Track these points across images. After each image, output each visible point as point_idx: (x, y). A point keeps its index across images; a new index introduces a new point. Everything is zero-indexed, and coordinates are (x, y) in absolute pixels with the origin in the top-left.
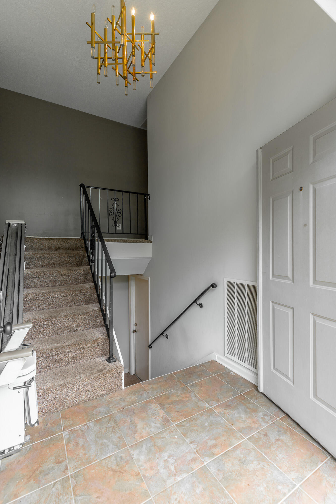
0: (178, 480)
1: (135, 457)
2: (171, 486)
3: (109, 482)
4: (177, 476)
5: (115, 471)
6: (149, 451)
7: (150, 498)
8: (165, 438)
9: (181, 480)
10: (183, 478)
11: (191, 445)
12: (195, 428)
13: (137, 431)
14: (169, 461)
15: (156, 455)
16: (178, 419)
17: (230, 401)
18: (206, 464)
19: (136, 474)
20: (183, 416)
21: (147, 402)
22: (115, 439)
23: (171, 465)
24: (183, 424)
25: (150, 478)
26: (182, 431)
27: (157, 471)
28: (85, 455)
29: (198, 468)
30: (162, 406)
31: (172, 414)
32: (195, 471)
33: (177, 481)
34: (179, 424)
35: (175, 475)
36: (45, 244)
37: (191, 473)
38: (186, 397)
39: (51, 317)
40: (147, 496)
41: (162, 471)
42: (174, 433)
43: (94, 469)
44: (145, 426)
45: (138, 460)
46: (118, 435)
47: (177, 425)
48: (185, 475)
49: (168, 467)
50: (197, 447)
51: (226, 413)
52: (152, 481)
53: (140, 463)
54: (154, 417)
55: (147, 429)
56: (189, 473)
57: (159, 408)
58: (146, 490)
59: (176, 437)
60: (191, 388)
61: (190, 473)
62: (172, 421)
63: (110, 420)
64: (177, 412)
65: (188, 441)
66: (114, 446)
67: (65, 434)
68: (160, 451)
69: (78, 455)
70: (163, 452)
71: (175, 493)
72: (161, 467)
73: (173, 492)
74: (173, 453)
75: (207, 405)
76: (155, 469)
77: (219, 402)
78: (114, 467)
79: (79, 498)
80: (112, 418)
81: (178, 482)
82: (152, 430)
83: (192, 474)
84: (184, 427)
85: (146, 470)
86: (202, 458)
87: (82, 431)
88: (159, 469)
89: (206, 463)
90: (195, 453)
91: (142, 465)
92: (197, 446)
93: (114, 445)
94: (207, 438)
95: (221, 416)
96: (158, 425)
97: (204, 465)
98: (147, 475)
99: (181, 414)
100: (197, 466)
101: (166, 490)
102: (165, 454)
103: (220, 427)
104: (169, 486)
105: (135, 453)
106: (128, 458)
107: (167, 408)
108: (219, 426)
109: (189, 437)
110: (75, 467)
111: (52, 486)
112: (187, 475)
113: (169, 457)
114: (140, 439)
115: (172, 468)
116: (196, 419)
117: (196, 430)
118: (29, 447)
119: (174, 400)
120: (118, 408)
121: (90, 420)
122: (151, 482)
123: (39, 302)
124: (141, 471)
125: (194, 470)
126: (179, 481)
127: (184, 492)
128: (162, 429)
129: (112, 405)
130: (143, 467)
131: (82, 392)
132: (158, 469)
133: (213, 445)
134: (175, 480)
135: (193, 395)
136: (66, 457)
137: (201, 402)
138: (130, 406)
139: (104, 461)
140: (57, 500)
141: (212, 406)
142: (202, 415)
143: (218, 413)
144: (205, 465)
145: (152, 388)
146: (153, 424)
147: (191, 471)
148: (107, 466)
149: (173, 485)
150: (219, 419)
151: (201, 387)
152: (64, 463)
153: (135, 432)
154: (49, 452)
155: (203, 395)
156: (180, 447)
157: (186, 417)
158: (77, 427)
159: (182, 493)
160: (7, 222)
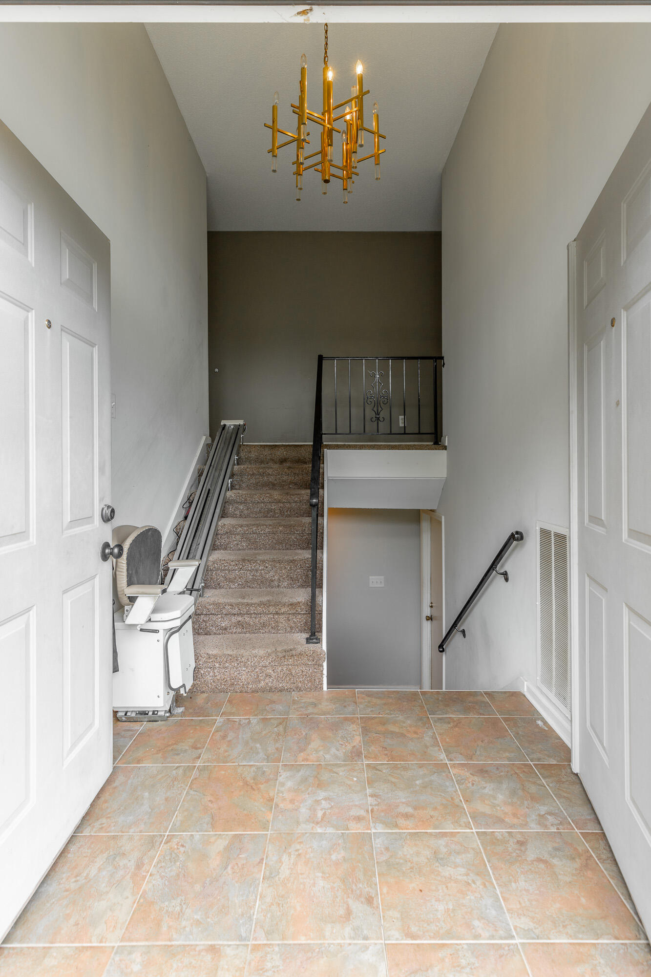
0: (317, 830)
1: (280, 779)
2: (303, 833)
3: (232, 792)
4: (319, 825)
5: (246, 784)
6: (304, 780)
7: (267, 833)
8: (338, 774)
9: (321, 833)
10: (326, 832)
11: (369, 799)
12: (393, 780)
13: (305, 750)
14: (322, 803)
15: (310, 789)
16: (376, 758)
17: (494, 766)
18: (374, 833)
19: (268, 799)
20: (388, 757)
21: (346, 719)
22: (271, 749)
23: (321, 810)
24: (379, 767)
25: (282, 812)
26: (370, 775)
27: (296, 808)
28: (226, 751)
29: (357, 831)
30: (365, 731)
31: (373, 748)
32: (350, 833)
33: (315, 832)
34: (371, 765)
35: (318, 823)
36: (266, 454)
37: (342, 832)
38: (415, 733)
39: (244, 560)
40: (264, 828)
41: (303, 810)
42: (355, 774)
43: (225, 771)
44: (321, 748)
45: (283, 784)
46: (278, 745)
47: (368, 765)
48: (331, 830)
49: (315, 810)
50: (378, 805)
51: (470, 780)
52: (282, 816)
53: (282, 789)
54: (342, 741)
55: (321, 753)
56: (339, 830)
57: (358, 733)
58: (268, 822)
59: (355, 779)
60: (435, 722)
61: (340, 832)
62: (364, 756)
63: (280, 724)
64: (383, 747)
65: (369, 791)
66: (264, 756)
67: (220, 720)
68: (318, 787)
69: (219, 749)
70: (321, 789)
71: (300, 843)
72: (306, 805)
73: (299, 841)
74: (335, 796)
75: (443, 756)
76: (297, 804)
77: (471, 759)
78: (248, 779)
79: (192, 792)
80: (284, 723)
81: (316, 833)
82: (327, 756)
83: (342, 833)
84: (378, 772)
85: (284, 799)
86: (373, 822)
87: (240, 724)
88: (301, 806)
89: (373, 831)
90: (367, 811)
91: (282, 792)
92: (378, 804)
93: (265, 755)
94: (404, 800)
95: (455, 781)
96: (340, 754)
97: (370, 831)
98: (282, 806)
99: (386, 752)
100: (356, 828)
101: (292, 833)
102: (323, 793)
103: (440, 795)
104: (300, 832)
105: (284, 775)
106: (271, 776)
107: (369, 737)
108: (439, 794)
109: (375, 788)
110: (207, 760)
111: (174, 768)
112: (334, 831)
113: (325, 799)
114: (303, 761)
115: (320, 814)
116: (405, 769)
117: (394, 784)
118: (177, 720)
119: (392, 730)
120: (300, 713)
121: (256, 715)
122: (281, 816)
123: (238, 537)
124: (277, 798)
125: (348, 830)
126: (318, 833)
127: (314, 849)
128: (341, 761)
129: (296, 707)
130: (283, 794)
131: (261, 675)
132: (300, 807)
133: (406, 813)
134: (312, 829)
135: (430, 733)
136: (205, 745)
137: (436, 749)
138: (318, 715)
139: (242, 767)
140: (171, 784)
141: (451, 760)
142: (421, 766)
143: (454, 775)
144: (371, 833)
145: (369, 702)
146: (333, 750)
147: (343, 830)
148: (241, 775)
149: (306, 833)
150: (447, 784)
151: (456, 726)
152: (200, 751)
153: (302, 750)
154: (193, 733)
155: (448, 740)
156: (351, 794)
157: (393, 759)
158: (236, 718)
159: (311, 847)
160: (222, 424)
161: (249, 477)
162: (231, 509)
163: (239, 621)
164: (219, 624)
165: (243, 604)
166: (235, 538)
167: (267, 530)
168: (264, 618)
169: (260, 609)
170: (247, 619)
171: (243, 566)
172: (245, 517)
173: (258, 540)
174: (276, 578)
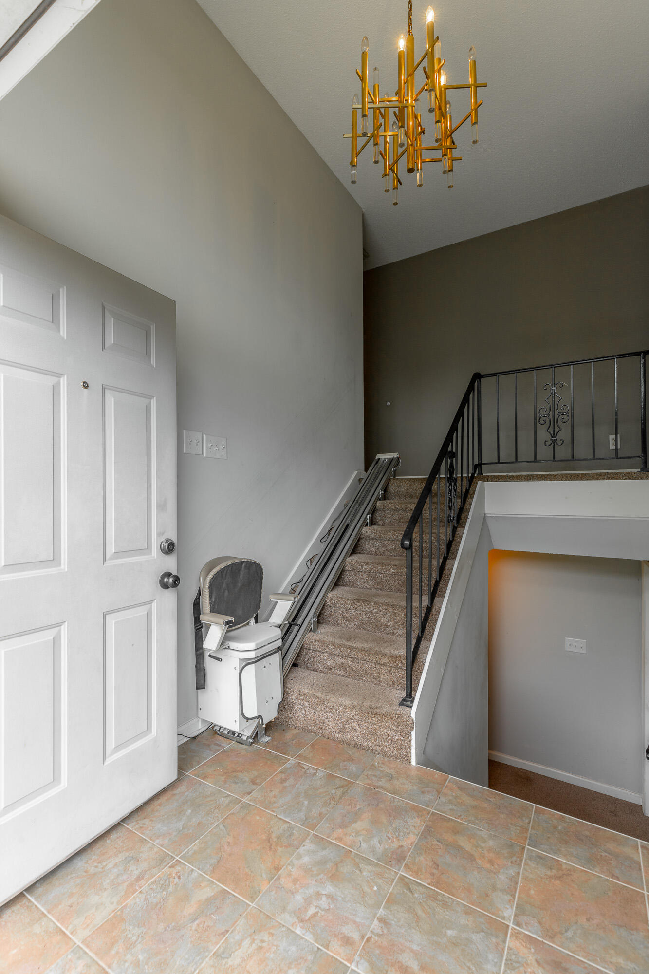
0: (295, 929)
1: (302, 849)
2: (281, 924)
3: (252, 843)
4: (301, 924)
5: (269, 840)
6: (323, 862)
7: (251, 904)
8: (361, 872)
9: (298, 935)
10: (304, 936)
11: (376, 922)
12: (420, 912)
13: (346, 827)
14: (321, 899)
15: (322, 875)
16: (417, 873)
17: (585, 968)
18: (352, 969)
19: (276, 866)
20: (433, 879)
21: (415, 809)
22: (315, 812)
23: (316, 907)
24: (413, 887)
25: (279, 887)
26: (395, 892)
27: (294, 891)
28: (275, 796)
29: (334, 956)
30: (428, 832)
31: (422, 858)
32: (327, 953)
33: (293, 930)
34: (406, 880)
35: (302, 921)
37: (320, 947)
38: (491, 862)
40: (251, 897)
41: (299, 897)
42: (380, 881)
43: (260, 817)
44: (364, 832)
45: (299, 857)
46: (323, 810)
47: (402, 878)
48: (309, 937)
49: (310, 904)
50: (379, 935)
51: (529, 970)
52: (276, 893)
53: (296, 862)
54: (392, 834)
55: (360, 838)
56: (317, 943)
57: (416, 832)
58: (259, 892)
59: (375, 888)
60: (530, 858)
61: (317, 945)
62: (405, 864)
63: (342, 787)
64: (435, 863)
65: (381, 912)
66: (303, 817)
67: (292, 761)
68: (331, 877)
69: (271, 791)
70: (332, 882)
71: (272, 934)
72: (305, 893)
73: (272, 931)
74: (340, 898)
75: (509, 913)
76: (297, 886)
77: (552, 938)
78: (273, 835)
79: (221, 827)
80: (347, 787)
81: (293, 932)
82: (364, 845)
83: (318, 948)
84: (408, 892)
85: (290, 875)
86: (360, 955)
87: (305, 773)
88: (300, 891)
89: (353, 967)
90: (363, 937)
91: (293, 865)
92: (382, 935)
93: (305, 816)
94: (415, 947)
95: (505, 958)
96: (380, 849)
97: (349, 965)
98: (283, 880)
99: (435, 871)
100: (337, 951)
101: (271, 918)
102: (330, 888)
103: (469, 968)
104: (279, 921)
105: (308, 846)
106: (295, 842)
107: (427, 843)
108: (468, 965)
109: (391, 911)
110: (254, 799)
111: (225, 795)
112: (312, 942)
113: (329, 896)
114: (336, 839)
115: (312, 910)
116: (445, 905)
117: (418, 917)
118: (258, 748)
119: (462, 844)
120: (370, 782)
121: (325, 769)
122: (274, 892)
124: (285, 869)
125: (327, 949)
126: (295, 933)
127: (279, 949)
128: (375, 858)
129: (369, 773)
130: (292, 868)
131: (346, 726)
132: (298, 892)
133: (406, 967)
134: (292, 925)
135: (512, 872)
136: (263, 783)
137: (506, 897)
138: (387, 792)
139: (277, 819)
140: (212, 810)
141: (518, 924)
142: (468, 912)
143: (510, 949)
144: (349, 967)
145: (456, 797)
146: (375, 841)
147: (322, 946)
148: (271, 827)
149: (284, 926)
150: (490, 957)
151: (559, 878)
152: (254, 787)
153: (343, 826)
154: (262, 766)
155: (532, 892)
156: (358, 905)
157: (437, 884)
158: (306, 765)
159: (277, 946)
160: (377, 458)
161: (392, 512)
162: (367, 546)
163: (343, 664)
164: (325, 662)
165: (345, 646)
166: (362, 575)
167: (392, 571)
168: (367, 666)
169: (360, 655)
170: (350, 663)
171: (358, 607)
172: (380, 555)
173: (384, 581)
174: (391, 623)
